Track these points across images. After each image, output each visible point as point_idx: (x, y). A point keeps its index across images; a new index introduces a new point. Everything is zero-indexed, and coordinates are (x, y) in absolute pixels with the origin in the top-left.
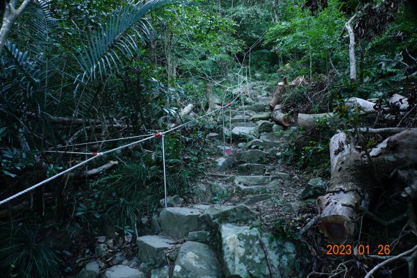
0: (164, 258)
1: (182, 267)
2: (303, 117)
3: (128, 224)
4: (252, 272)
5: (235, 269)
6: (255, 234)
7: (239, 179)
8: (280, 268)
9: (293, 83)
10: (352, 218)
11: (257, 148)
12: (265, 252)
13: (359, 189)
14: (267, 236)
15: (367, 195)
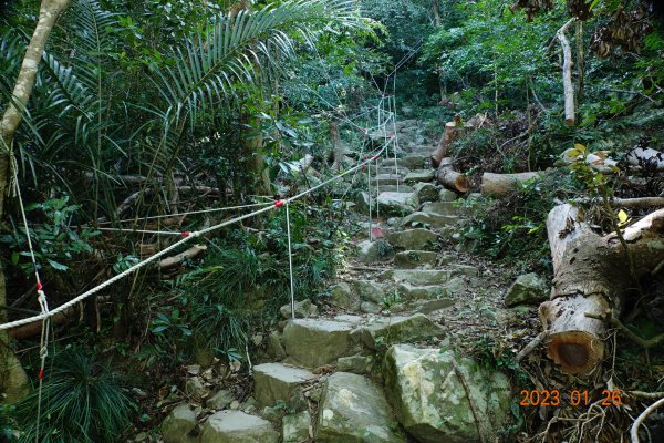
0: (302, 399)
1: (335, 412)
2: (491, 179)
3: (232, 345)
4: (448, 419)
5: (422, 415)
6: (447, 360)
7: (400, 275)
8: (490, 413)
9: (469, 125)
10: (600, 335)
11: (420, 225)
12: (465, 388)
13: (606, 291)
14: (467, 363)
15: (617, 301)
